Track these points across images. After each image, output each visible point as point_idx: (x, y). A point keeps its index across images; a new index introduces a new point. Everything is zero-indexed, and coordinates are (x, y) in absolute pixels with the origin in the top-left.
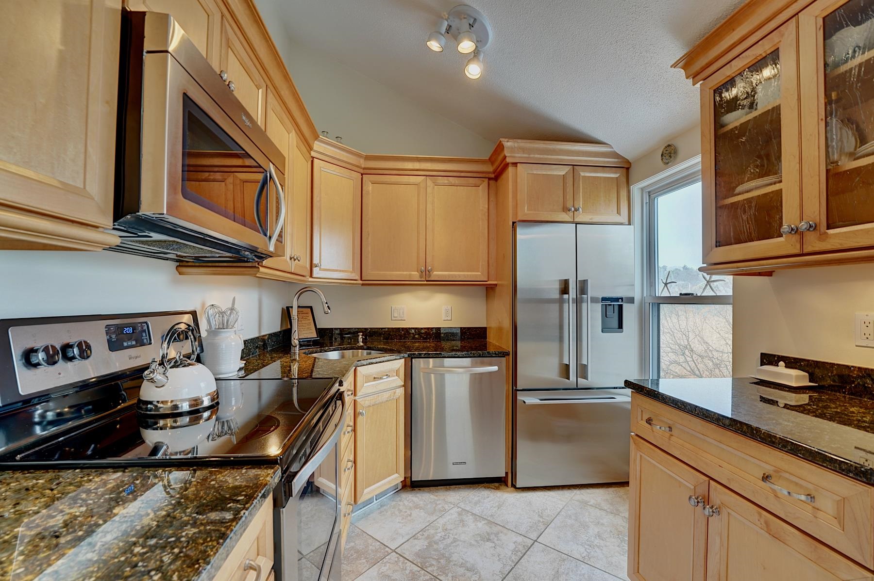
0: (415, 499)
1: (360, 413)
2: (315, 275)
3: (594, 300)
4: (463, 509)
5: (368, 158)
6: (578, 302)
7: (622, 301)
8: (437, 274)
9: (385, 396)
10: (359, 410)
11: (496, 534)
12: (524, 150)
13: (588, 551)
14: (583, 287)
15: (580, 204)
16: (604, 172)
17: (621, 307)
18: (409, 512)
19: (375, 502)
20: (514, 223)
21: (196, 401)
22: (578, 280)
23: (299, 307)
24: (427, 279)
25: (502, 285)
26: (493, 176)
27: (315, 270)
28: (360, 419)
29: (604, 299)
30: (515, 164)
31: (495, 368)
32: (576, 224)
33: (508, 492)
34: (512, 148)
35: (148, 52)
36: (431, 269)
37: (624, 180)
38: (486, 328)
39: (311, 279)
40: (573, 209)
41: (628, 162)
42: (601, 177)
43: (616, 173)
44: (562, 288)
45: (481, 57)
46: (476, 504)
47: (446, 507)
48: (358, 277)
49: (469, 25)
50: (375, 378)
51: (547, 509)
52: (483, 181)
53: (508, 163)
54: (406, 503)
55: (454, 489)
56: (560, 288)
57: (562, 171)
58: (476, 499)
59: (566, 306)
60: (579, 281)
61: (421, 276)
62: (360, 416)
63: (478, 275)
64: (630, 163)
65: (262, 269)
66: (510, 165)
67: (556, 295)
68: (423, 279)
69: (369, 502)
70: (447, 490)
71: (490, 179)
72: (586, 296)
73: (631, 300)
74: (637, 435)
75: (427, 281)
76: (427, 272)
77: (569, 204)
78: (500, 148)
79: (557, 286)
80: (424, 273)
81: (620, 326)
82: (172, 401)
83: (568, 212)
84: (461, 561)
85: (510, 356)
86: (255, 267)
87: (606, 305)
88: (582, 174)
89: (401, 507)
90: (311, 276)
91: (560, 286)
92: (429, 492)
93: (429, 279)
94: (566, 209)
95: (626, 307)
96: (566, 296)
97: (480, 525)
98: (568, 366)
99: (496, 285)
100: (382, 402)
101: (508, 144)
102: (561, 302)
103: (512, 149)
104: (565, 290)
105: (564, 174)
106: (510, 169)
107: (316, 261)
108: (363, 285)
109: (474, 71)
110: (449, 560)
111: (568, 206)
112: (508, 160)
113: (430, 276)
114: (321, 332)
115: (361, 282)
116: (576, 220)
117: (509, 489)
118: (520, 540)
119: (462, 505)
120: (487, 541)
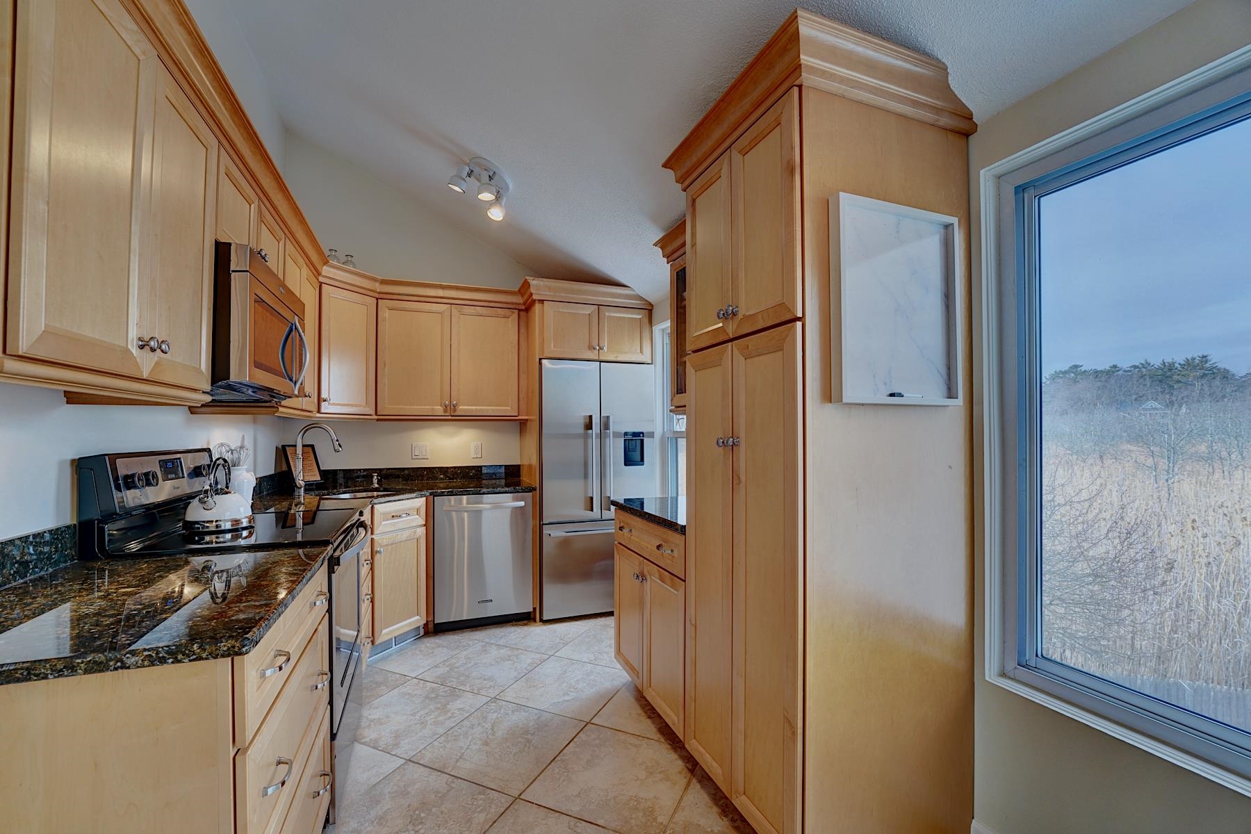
0: (437, 641)
1: (379, 552)
2: (323, 410)
3: (616, 435)
4: (487, 643)
5: (383, 282)
6: (601, 436)
7: (643, 436)
8: (463, 408)
9: (405, 535)
10: (377, 548)
11: (517, 656)
12: (550, 289)
14: (606, 424)
15: (605, 343)
16: (627, 313)
17: (642, 441)
18: (430, 651)
19: (394, 647)
20: (540, 359)
21: (237, 522)
22: (602, 416)
23: (304, 446)
24: (452, 414)
25: (531, 420)
26: (523, 307)
27: (323, 404)
28: (377, 557)
29: (626, 434)
30: (542, 301)
31: (522, 504)
32: (601, 362)
33: (537, 626)
34: (539, 287)
35: (233, 271)
36: (457, 404)
37: (646, 320)
38: (519, 466)
39: (318, 415)
40: (598, 348)
41: (650, 304)
42: (624, 318)
43: (638, 314)
44: (587, 423)
45: (504, 201)
46: (501, 638)
47: (471, 643)
48: (373, 412)
49: (488, 177)
50: (393, 516)
51: (569, 634)
52: (513, 312)
53: (535, 300)
54: (428, 645)
55: (480, 630)
56: (585, 423)
57: (588, 310)
58: (502, 634)
59: (590, 440)
60: (604, 417)
61: (445, 411)
62: (378, 554)
63: (509, 410)
64: (653, 306)
65: (281, 409)
66: (537, 302)
67: (581, 430)
68: (446, 414)
69: (387, 645)
70: (472, 631)
71: (520, 310)
72: (608, 431)
73: (651, 435)
74: (619, 543)
75: (452, 416)
76: (452, 407)
77: (595, 343)
78: (526, 285)
79: (582, 422)
80: (449, 408)
81: (642, 460)
83: (594, 350)
84: (480, 675)
85: (535, 491)
86: (274, 407)
87: (629, 439)
88: (607, 314)
89: (422, 649)
90: (319, 412)
91: (585, 421)
93: (454, 414)
94: (591, 348)
95: (646, 440)
96: (590, 431)
97: (502, 651)
98: (592, 498)
99: (527, 420)
100: (402, 542)
101: (534, 282)
102: (586, 437)
104: (589, 426)
105: (590, 313)
106: (537, 306)
107: (324, 395)
108: (378, 420)
109: (496, 214)
110: (468, 677)
111: (593, 344)
112: (534, 297)
113: (455, 411)
114: (324, 474)
115: (376, 417)
116: (602, 358)
117: (537, 624)
118: (538, 656)
119: (487, 640)
120: (508, 660)
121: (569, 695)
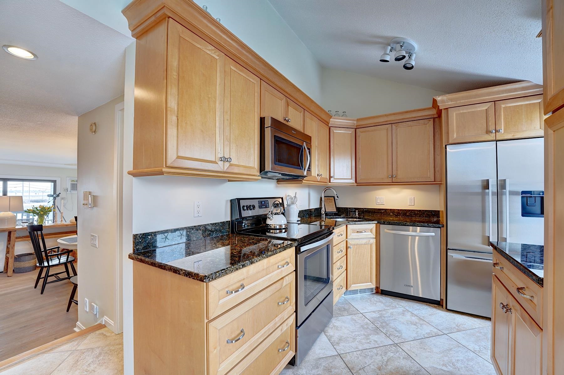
0: (381, 299)
1: (349, 247)
2: (331, 181)
3: (512, 193)
4: (407, 310)
6: (498, 194)
7: (543, 195)
9: (364, 241)
10: (348, 245)
11: (421, 325)
12: (451, 100)
13: (481, 349)
14: (502, 185)
15: (502, 127)
17: (542, 198)
18: (375, 303)
19: (359, 294)
20: (446, 146)
22: (498, 179)
23: (325, 197)
26: (436, 116)
27: (331, 179)
28: (349, 250)
29: (523, 192)
30: (446, 109)
31: (433, 234)
32: (497, 141)
33: (442, 311)
35: (266, 128)
36: (396, 175)
38: (439, 211)
39: (330, 184)
40: (494, 131)
42: (522, 105)
44: (484, 185)
46: (416, 310)
47: (397, 306)
48: (354, 182)
49: (400, 46)
50: (357, 232)
51: (465, 325)
52: (430, 121)
53: (441, 110)
54: (375, 299)
55: (406, 301)
56: (482, 185)
57: (484, 107)
58: (418, 308)
59: (488, 196)
60: (500, 180)
61: (390, 180)
62: (349, 249)
63: (429, 178)
65: (304, 181)
66: (443, 110)
67: (480, 190)
68: (390, 182)
69: (355, 292)
70: (402, 300)
71: (434, 118)
72: (505, 190)
74: (495, 275)
75: (393, 182)
76: (392, 178)
77: (492, 128)
78: (435, 101)
79: (479, 184)
81: (542, 212)
82: (274, 225)
83: (490, 134)
84: (394, 327)
85: (443, 227)
86: (301, 181)
87: (527, 196)
88: (503, 106)
89: (372, 300)
90: (330, 182)
91: (482, 183)
92: (390, 298)
93: (395, 182)
94: (488, 132)
96: (487, 191)
97: (413, 318)
98: (489, 237)
99: (441, 184)
100: (362, 244)
101: (439, 99)
102: (484, 196)
103: (443, 101)
104: (486, 187)
105: (486, 108)
107: (332, 175)
108: (357, 185)
110: (387, 325)
111: (490, 130)
112: (440, 108)
113: (395, 180)
114: (338, 209)
115: (356, 184)
116: (498, 138)
117: (444, 310)
118: (435, 330)
119: (407, 308)
120: (414, 325)
121: (446, 367)
